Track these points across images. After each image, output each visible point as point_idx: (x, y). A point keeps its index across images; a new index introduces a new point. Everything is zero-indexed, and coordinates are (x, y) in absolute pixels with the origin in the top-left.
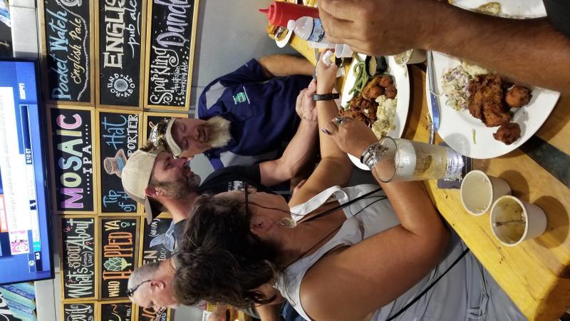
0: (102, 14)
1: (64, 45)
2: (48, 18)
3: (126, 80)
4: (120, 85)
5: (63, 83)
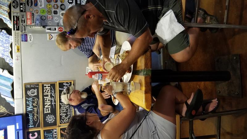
0: (43, 96)
1: (31, 108)
2: (26, 100)
3: (52, 117)
4: (50, 119)
5: (31, 122)
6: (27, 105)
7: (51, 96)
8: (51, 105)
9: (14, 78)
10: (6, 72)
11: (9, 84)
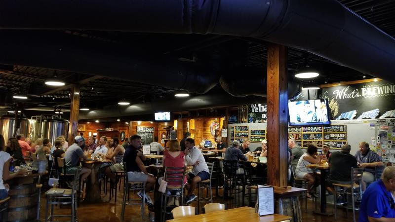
0: (339, 134)
1: (333, 128)
5: (327, 128)
6: (335, 126)
7: (339, 138)
8: (334, 137)
10: (355, 116)
11: (348, 117)
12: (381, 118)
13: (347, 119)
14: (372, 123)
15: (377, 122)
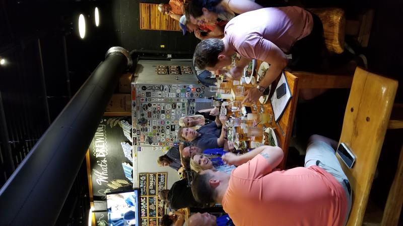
0: (149, 180)
1: (142, 186)
4: (152, 192)
5: (142, 193)
6: (140, 184)
7: (153, 180)
8: (153, 185)
9: (133, 168)
10: (128, 164)
11: (130, 171)
12: (131, 141)
13: (132, 172)
14: (137, 149)
15: (136, 145)
